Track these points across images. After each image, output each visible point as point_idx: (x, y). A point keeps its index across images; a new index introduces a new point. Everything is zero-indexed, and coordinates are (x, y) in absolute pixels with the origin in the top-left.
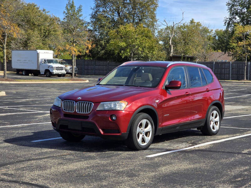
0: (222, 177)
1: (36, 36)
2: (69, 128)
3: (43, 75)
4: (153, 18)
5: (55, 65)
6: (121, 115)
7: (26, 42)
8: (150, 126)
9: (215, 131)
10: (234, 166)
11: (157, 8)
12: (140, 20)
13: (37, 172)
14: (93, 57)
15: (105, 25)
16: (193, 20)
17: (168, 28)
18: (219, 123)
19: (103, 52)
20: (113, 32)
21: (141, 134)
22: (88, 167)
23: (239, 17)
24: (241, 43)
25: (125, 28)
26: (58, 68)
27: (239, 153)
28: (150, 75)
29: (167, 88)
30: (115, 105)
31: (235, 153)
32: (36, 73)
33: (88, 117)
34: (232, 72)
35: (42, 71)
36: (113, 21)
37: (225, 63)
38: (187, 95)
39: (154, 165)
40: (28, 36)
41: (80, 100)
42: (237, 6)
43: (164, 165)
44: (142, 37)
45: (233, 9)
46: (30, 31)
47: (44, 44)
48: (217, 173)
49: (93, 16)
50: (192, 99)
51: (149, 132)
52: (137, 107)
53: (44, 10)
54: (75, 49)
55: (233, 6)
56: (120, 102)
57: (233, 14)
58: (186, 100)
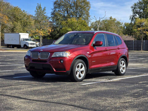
0: (126, 93)
1: (19, 25)
2: (35, 68)
3: (22, 48)
4: (88, 15)
5: (30, 42)
6: (66, 60)
7: (13, 29)
8: (83, 67)
9: (123, 73)
10: (134, 89)
11: (90, 9)
12: (80, 16)
13: (15, 91)
14: (52, 38)
15: (60, 19)
16: (111, 17)
17: (96, 22)
18: (125, 68)
19: (58, 34)
20: (64, 22)
21: (78, 72)
22: (46, 89)
23: (138, 15)
24: (139, 29)
25: (71, 20)
26: (31, 44)
27: (136, 83)
28: (84, 40)
29: (94, 45)
30: (63, 54)
31: (135, 83)
32: (19, 47)
33: (47, 61)
34: (134, 46)
35: (22, 46)
36: (64, 16)
37: (130, 41)
38: (106, 50)
39: (86, 88)
40: (14, 25)
41: (42, 52)
42: (137, 8)
43: (91, 88)
44: (81, 26)
45: (135, 10)
46: (15, 22)
47: (23, 30)
48: (123, 92)
49: (53, 14)
50: (109, 54)
51: (83, 71)
52: (76, 55)
53: (24, 11)
54: (42, 32)
55: (135, 8)
56: (66, 52)
57: (135, 13)
58: (106, 54)
